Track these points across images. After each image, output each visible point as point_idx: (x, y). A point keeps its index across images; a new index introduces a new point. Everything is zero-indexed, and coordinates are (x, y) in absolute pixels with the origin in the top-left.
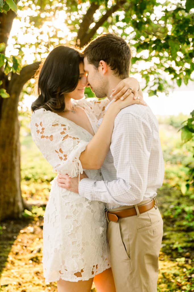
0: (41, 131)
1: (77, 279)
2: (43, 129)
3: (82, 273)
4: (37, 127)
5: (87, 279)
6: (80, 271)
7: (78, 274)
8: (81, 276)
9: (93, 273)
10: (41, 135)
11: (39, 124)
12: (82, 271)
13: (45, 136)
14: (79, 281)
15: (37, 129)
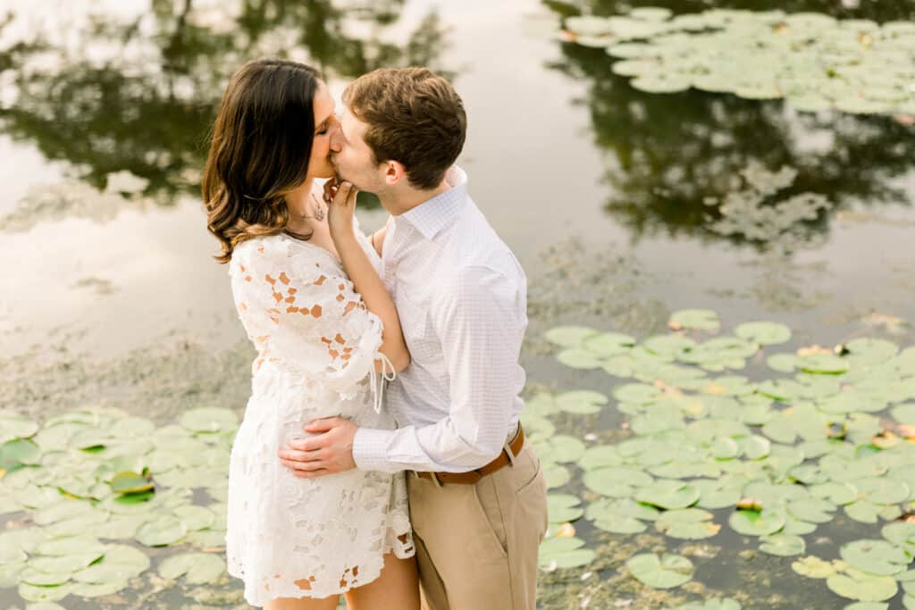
0: (286, 295)
1: (300, 594)
2: (292, 291)
3: (312, 583)
4: (271, 285)
5: (323, 595)
6: (308, 578)
7: (304, 584)
8: (309, 588)
9: (343, 583)
10: (289, 305)
11: (276, 276)
12: (312, 579)
13: (300, 308)
14: (304, 598)
15: (273, 289)
